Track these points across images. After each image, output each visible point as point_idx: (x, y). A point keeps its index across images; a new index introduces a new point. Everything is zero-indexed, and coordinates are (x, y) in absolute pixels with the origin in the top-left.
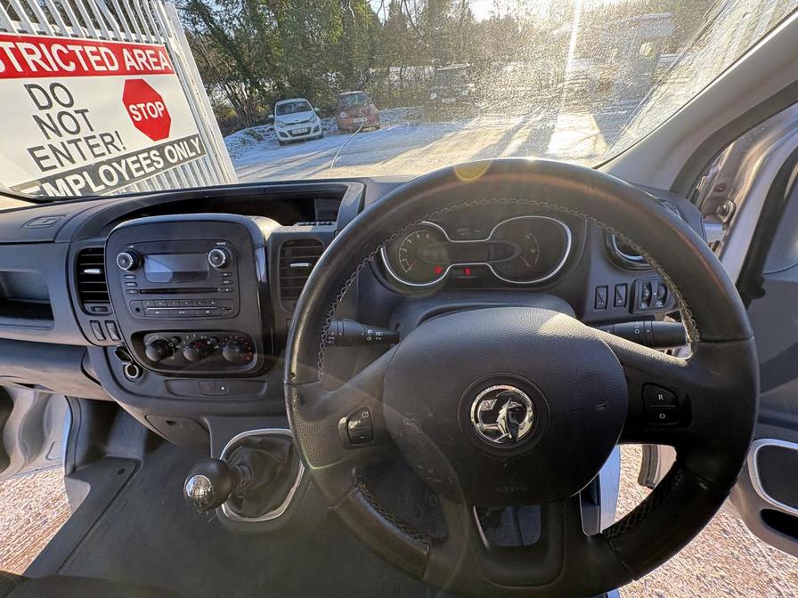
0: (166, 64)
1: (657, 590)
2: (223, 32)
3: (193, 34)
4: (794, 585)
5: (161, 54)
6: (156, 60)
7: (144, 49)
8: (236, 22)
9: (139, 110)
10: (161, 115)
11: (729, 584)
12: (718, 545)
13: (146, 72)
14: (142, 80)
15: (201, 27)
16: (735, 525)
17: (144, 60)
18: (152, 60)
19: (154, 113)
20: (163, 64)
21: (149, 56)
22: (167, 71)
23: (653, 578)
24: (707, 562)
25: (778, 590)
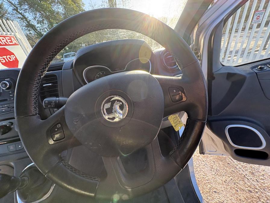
0: (15, 42)
1: (214, 190)
2: (41, 33)
3: (29, 34)
4: (251, 175)
5: (12, 39)
6: (10, 41)
7: (4, 37)
8: (46, 30)
9: (4, 58)
10: (14, 60)
11: (234, 181)
12: (228, 169)
13: (6, 45)
14: (4, 48)
15: (32, 32)
16: (231, 161)
17: (5, 41)
18: (8, 41)
19: (11, 59)
20: (14, 42)
21: (7, 40)
22: (15, 44)
23: (212, 186)
24: (226, 175)
25: (247, 178)
